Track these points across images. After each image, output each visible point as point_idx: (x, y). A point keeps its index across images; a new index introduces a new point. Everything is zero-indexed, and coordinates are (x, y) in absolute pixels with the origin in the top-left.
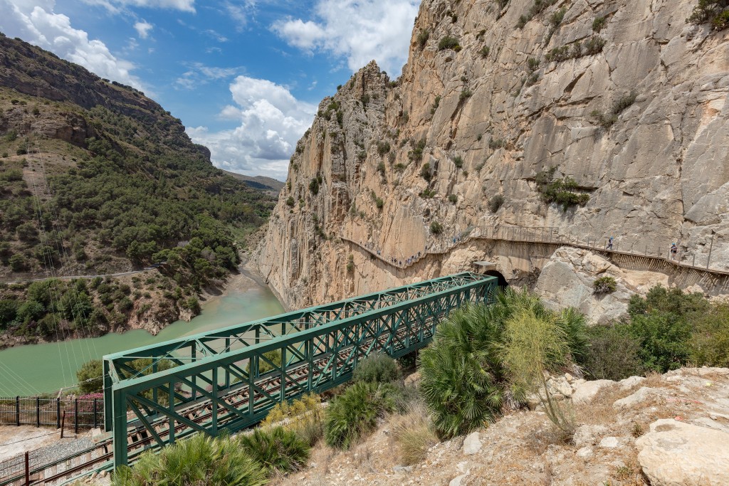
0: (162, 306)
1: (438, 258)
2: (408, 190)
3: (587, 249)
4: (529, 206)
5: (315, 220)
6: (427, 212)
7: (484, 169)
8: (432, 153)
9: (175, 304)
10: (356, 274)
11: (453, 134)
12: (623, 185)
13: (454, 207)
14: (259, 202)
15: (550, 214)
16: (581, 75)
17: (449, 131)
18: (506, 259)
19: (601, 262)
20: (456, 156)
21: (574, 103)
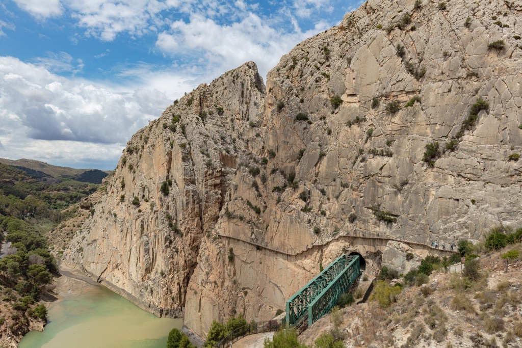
0: (15, 318)
1: (321, 248)
2: (291, 206)
3: (400, 241)
4: (371, 221)
5: (169, 218)
6: (309, 221)
7: (340, 198)
8: (305, 185)
9: (24, 316)
10: (237, 260)
11: (317, 175)
12: (409, 216)
13: (325, 218)
14: (46, 193)
15: (381, 225)
16: (385, 165)
17: (314, 173)
18: (362, 246)
19: (406, 247)
20: (321, 188)
21: (384, 176)
